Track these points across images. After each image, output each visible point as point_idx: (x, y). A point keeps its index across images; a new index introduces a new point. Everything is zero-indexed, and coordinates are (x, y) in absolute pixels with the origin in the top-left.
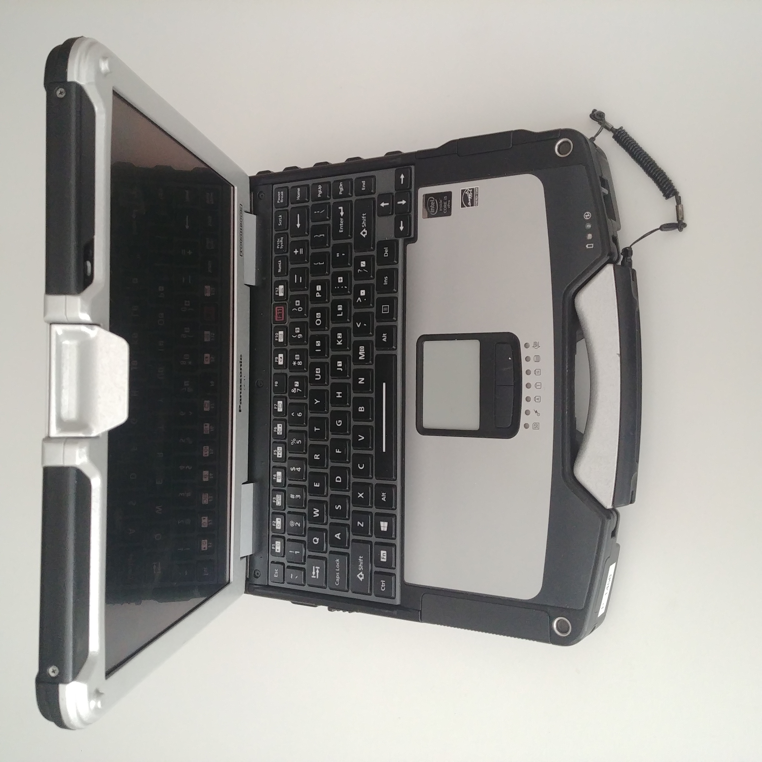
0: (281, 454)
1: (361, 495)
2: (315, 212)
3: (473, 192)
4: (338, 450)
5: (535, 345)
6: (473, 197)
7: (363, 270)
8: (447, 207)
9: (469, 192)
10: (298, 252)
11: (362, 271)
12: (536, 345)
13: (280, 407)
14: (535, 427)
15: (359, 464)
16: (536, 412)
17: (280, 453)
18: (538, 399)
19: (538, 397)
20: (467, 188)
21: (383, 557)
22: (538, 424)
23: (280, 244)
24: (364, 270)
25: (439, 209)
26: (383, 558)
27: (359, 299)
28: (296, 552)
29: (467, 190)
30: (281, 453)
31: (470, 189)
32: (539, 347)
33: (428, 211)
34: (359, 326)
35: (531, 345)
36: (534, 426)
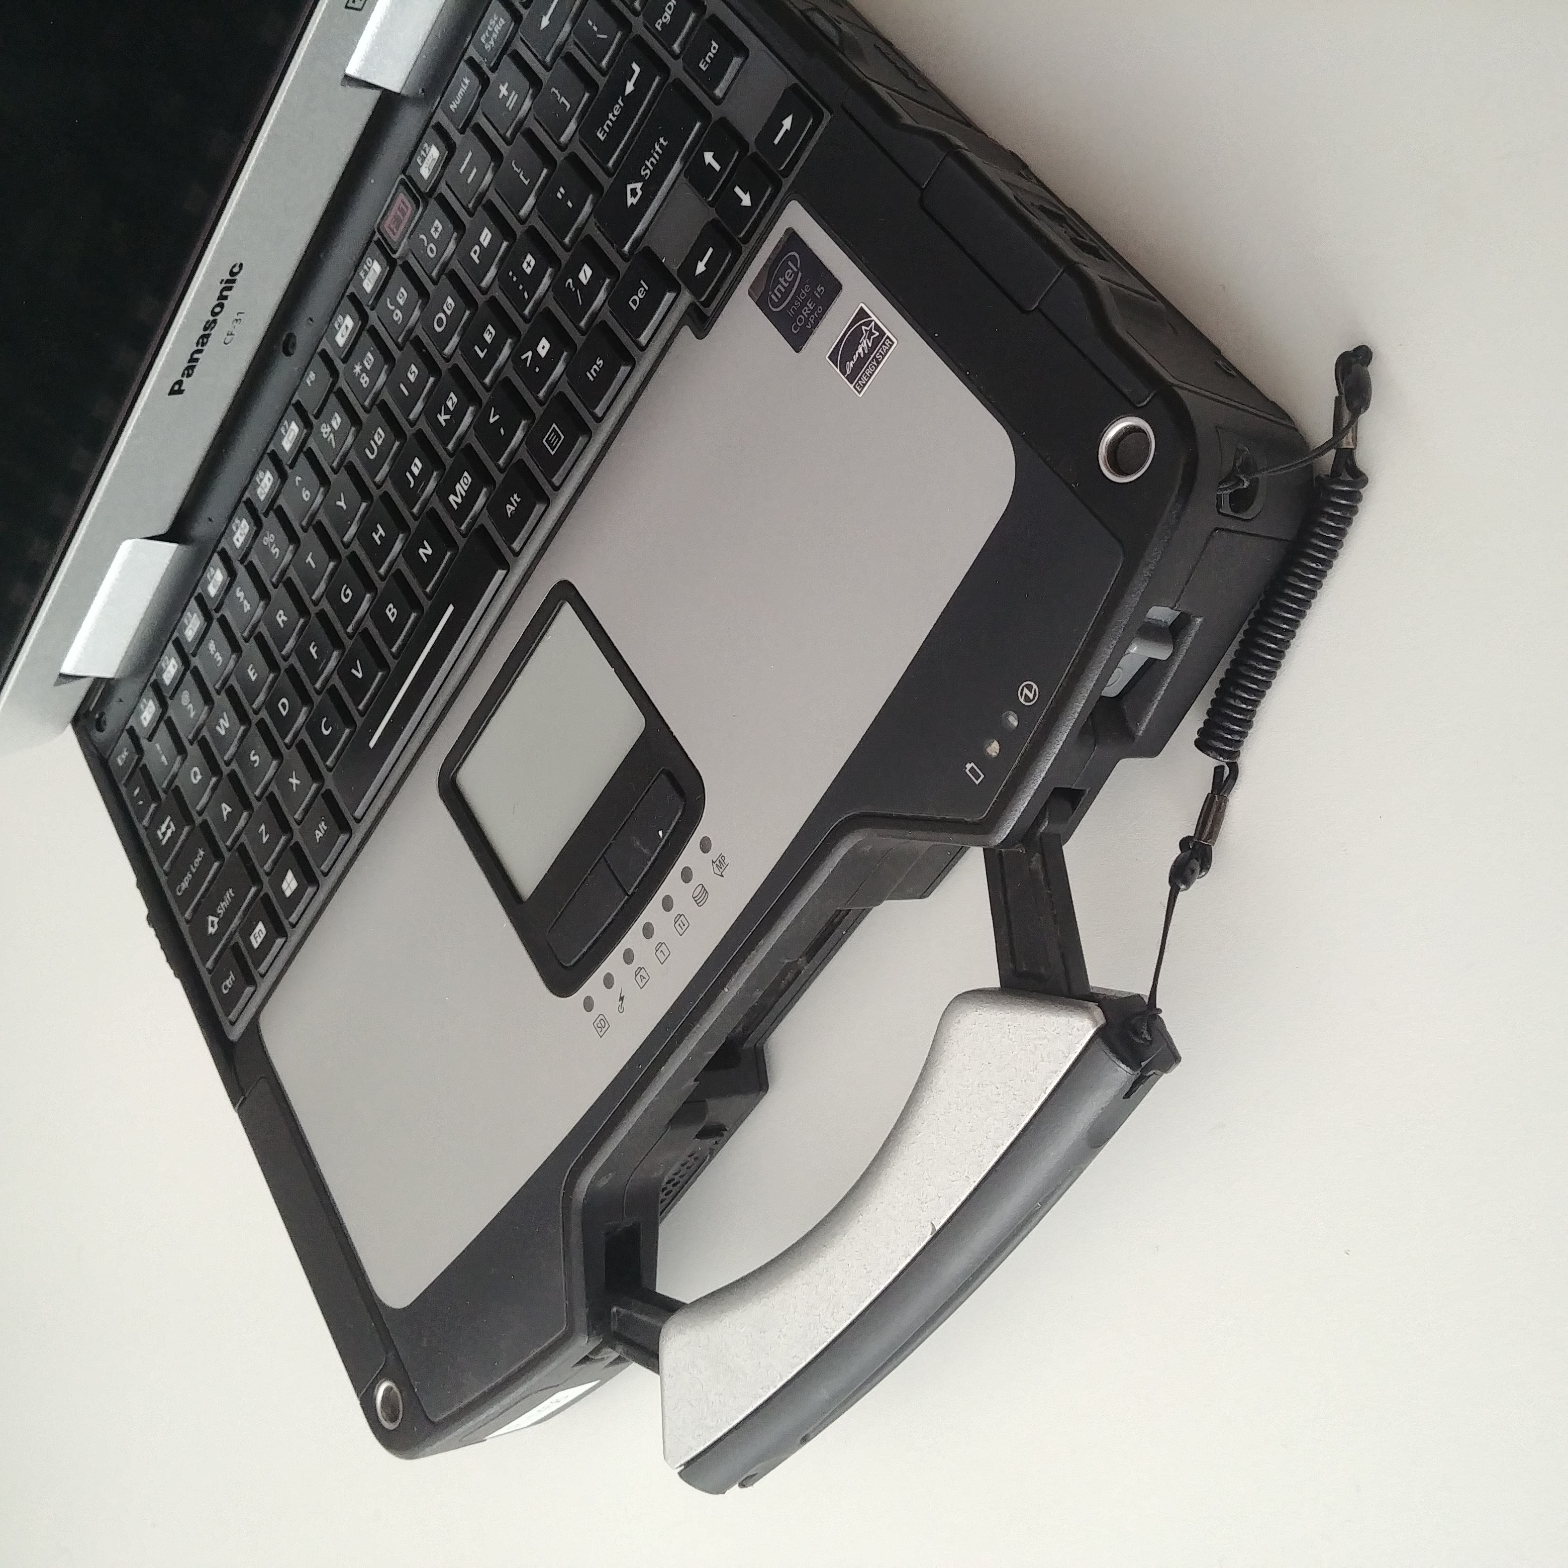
0: (242, 539)
1: (294, 781)
2: (590, 23)
3: (876, 342)
4: (316, 648)
5: (717, 863)
6: (867, 356)
7: (576, 290)
8: (807, 320)
9: (871, 334)
10: (506, 94)
11: (573, 289)
12: (720, 864)
13: (290, 438)
14: (599, 1025)
15: (325, 719)
16: (622, 999)
17: (241, 535)
18: (642, 977)
19: (644, 975)
20: (874, 318)
21: (257, 935)
22: (607, 1026)
23: (490, 33)
24: (578, 291)
25: (791, 303)
26: (255, 938)
27: (530, 354)
28: (163, 758)
29: (871, 321)
30: (244, 537)
31: (877, 327)
32: (722, 876)
33: (767, 285)
34: (492, 420)
35: (713, 854)
36: (598, 1021)
